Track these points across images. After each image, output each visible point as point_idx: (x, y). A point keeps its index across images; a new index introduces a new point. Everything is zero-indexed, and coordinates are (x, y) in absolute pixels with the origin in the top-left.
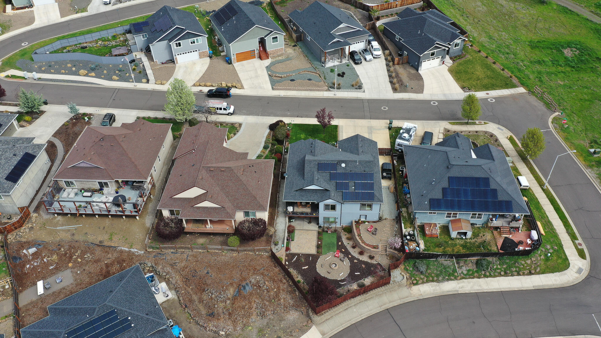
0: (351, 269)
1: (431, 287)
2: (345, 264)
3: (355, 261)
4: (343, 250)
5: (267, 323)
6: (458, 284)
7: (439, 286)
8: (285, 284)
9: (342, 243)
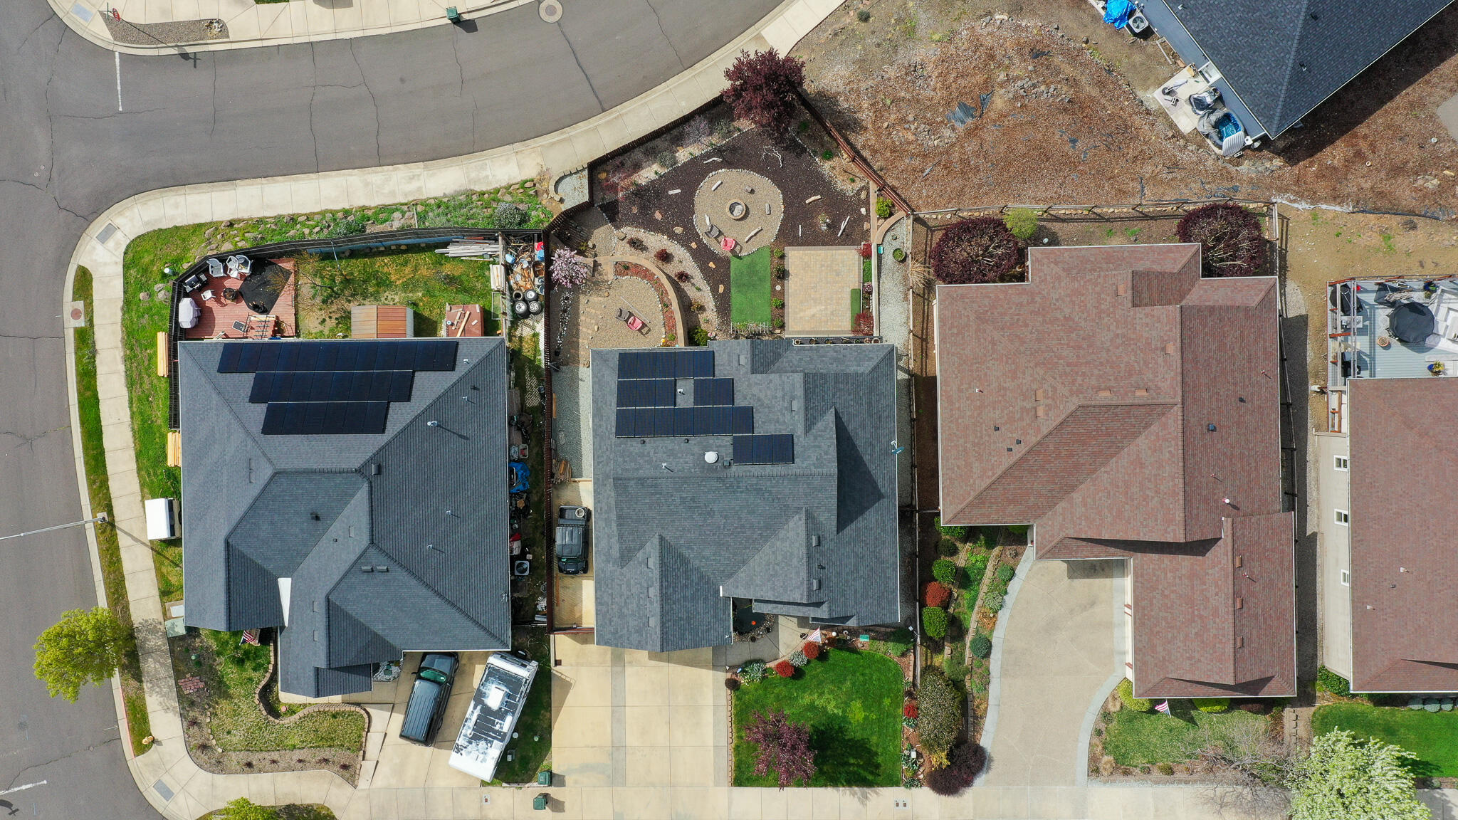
0: (692, 203)
1: (490, 177)
2: (707, 219)
3: (678, 230)
4: (712, 265)
5: (896, 52)
6: (419, 189)
7: (469, 181)
8: (864, 146)
9: (714, 290)
